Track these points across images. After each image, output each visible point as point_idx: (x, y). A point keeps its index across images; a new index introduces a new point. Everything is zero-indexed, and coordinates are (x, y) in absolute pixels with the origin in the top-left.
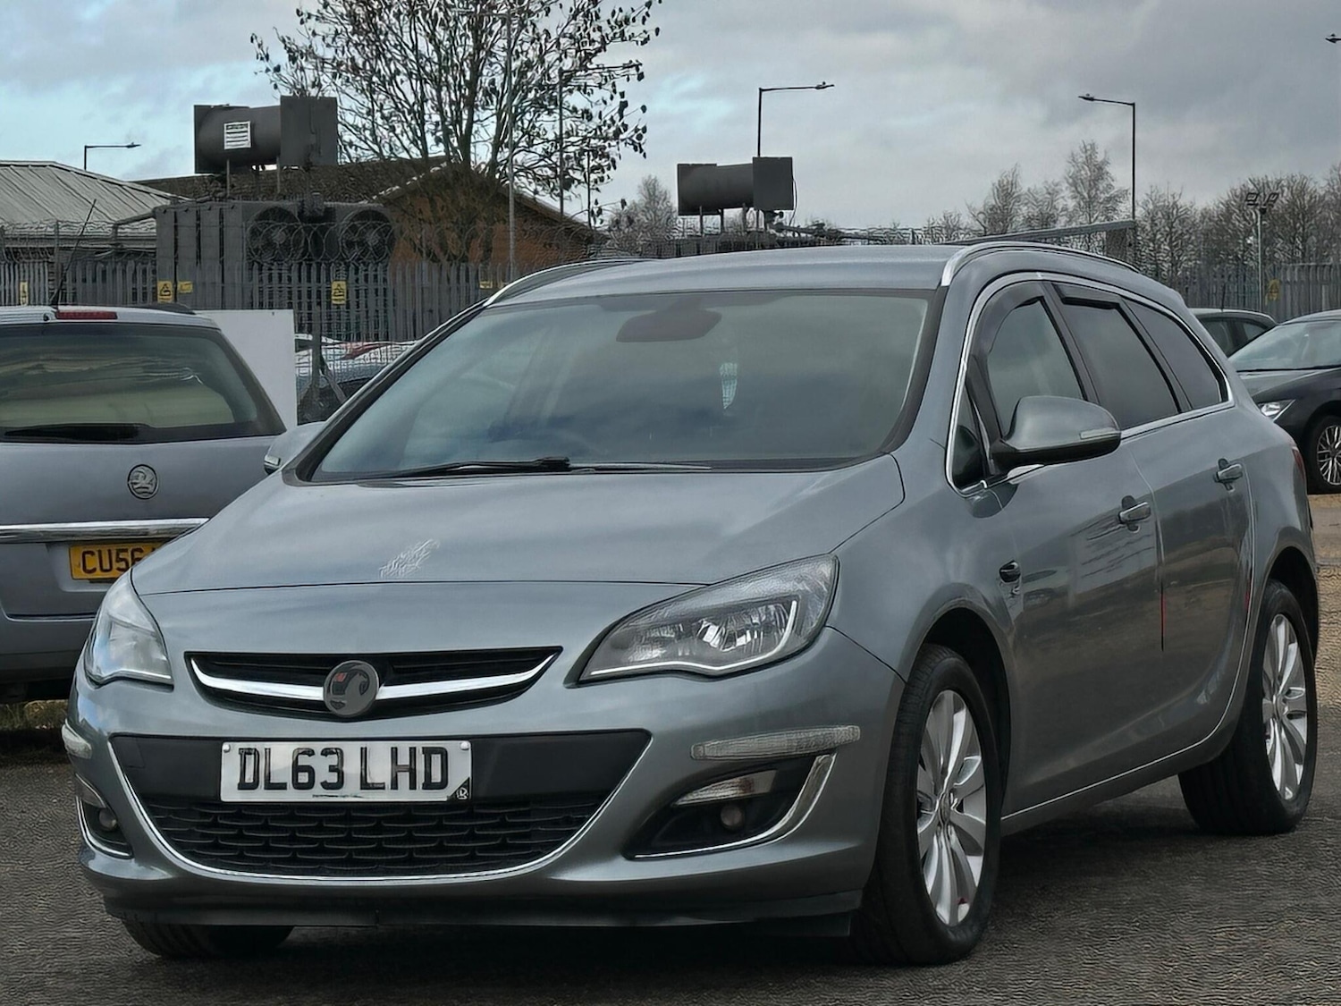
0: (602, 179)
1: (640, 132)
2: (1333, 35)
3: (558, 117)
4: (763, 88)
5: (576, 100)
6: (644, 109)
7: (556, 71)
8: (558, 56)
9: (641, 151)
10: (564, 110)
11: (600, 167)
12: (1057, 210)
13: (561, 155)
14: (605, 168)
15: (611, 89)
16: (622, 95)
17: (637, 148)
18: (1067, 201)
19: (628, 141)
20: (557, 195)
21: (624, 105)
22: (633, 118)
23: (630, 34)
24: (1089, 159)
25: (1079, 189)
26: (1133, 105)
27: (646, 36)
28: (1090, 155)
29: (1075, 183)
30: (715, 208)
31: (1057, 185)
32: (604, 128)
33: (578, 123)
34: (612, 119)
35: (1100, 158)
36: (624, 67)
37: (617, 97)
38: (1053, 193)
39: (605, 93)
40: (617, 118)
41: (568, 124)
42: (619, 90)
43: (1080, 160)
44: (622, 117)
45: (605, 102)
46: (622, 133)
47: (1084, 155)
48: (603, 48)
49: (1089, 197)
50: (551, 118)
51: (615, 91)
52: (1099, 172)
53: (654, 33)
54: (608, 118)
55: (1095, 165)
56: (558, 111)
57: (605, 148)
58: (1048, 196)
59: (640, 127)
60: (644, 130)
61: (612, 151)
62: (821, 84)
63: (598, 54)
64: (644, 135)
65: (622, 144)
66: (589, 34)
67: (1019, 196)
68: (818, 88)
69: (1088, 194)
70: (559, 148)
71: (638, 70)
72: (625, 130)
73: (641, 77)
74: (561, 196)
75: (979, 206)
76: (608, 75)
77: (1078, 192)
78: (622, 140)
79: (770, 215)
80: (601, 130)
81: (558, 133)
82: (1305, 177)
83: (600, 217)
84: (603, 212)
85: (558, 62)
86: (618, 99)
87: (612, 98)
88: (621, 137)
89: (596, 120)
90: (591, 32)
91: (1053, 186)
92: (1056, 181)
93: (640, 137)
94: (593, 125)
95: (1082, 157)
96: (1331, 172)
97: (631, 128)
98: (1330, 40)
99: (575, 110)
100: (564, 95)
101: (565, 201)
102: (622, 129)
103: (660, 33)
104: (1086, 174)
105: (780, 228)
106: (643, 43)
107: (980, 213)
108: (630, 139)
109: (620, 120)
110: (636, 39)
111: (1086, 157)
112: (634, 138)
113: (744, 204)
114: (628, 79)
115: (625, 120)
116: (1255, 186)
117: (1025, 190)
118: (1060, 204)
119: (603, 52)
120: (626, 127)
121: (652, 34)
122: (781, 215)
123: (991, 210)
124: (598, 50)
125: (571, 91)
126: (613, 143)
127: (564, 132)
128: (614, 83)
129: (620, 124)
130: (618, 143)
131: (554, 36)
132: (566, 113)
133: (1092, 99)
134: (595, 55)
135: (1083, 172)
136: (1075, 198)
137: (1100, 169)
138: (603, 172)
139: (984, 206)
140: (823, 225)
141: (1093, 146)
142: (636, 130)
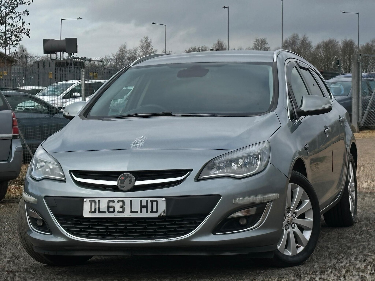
0: (17, 44)
1: (28, 30)
2: (225, 6)
3: (5, 26)
4: (62, 19)
5: (10, 21)
6: (29, 24)
7: (4, 13)
8: (4, 8)
9: (29, 36)
10: (6, 24)
11: (17, 40)
12: (137, 55)
13: (6, 37)
14: (19, 41)
15: (19, 18)
16: (23, 19)
17: (28, 35)
18: (140, 52)
19: (25, 33)
20: (4, 48)
21: (24, 23)
22: (26, 27)
23: (25, 2)
24: (146, 41)
25: (143, 49)
26: (166, 25)
27: (29, 3)
28: (146, 40)
29: (142, 47)
30: (54, 52)
31: (137, 48)
32: (18, 29)
33: (10, 28)
34: (20, 27)
35: (149, 41)
36: (24, 12)
37: (21, 20)
38: (136, 51)
39: (17, 19)
40: (21, 26)
41: (7, 28)
42: (22, 18)
43: (144, 41)
44: (23, 26)
45: (18, 22)
46: (23, 31)
47: (145, 40)
48: (17, 6)
49: (146, 52)
50: (3, 26)
51: (20, 19)
52: (149, 45)
53: (32, 2)
54: (19, 26)
55: (148, 43)
56: (4, 24)
57: (18, 35)
58: (135, 51)
59: (28, 29)
60: (30, 30)
61: (20, 36)
62: (78, 18)
63: (16, 8)
64: (29, 32)
65: (23, 34)
66: (13, 3)
67: (126, 51)
68: (78, 19)
69: (146, 51)
70: (5, 35)
71: (27, 13)
72: (24, 30)
73: (28, 14)
74: (5, 48)
75: (115, 54)
76: (18, 14)
77: (143, 50)
78: (23, 33)
79: (70, 54)
80: (17, 30)
81: (5, 31)
82: (206, 47)
83: (17, 54)
84: (18, 53)
85: (4, 10)
86: (21, 21)
87: (20, 20)
88: (22, 32)
89: (16, 27)
90: (14, 2)
91: (136, 48)
92: (137, 47)
93: (28, 32)
94: (15, 28)
95: (144, 40)
96: (213, 46)
97: (26, 29)
98: (224, 8)
99: (9, 24)
100: (6, 19)
101: (6, 50)
102: (23, 29)
103: (33, 2)
104: (145, 45)
105: (73, 58)
106: (29, 5)
107: (115, 56)
108: (26, 32)
109: (22, 27)
110: (27, 3)
111: (145, 41)
112: (27, 32)
113: (63, 51)
114: (24, 15)
115: (24, 27)
116: (192, 49)
117: (128, 49)
118: (138, 54)
119: (17, 7)
120: (24, 29)
121: (31, 2)
122: (73, 54)
123: (119, 55)
124: (16, 7)
125: (9, 19)
126: (20, 33)
127: (7, 30)
128: (21, 16)
129: (23, 28)
130: (22, 34)
131: (3, 3)
132: (7, 25)
133: (154, 24)
134: (15, 8)
135: (144, 45)
136: (142, 52)
137: (149, 44)
138: (18, 42)
139: (117, 54)
140: (86, 57)
141: (147, 38)
142: (27, 30)
